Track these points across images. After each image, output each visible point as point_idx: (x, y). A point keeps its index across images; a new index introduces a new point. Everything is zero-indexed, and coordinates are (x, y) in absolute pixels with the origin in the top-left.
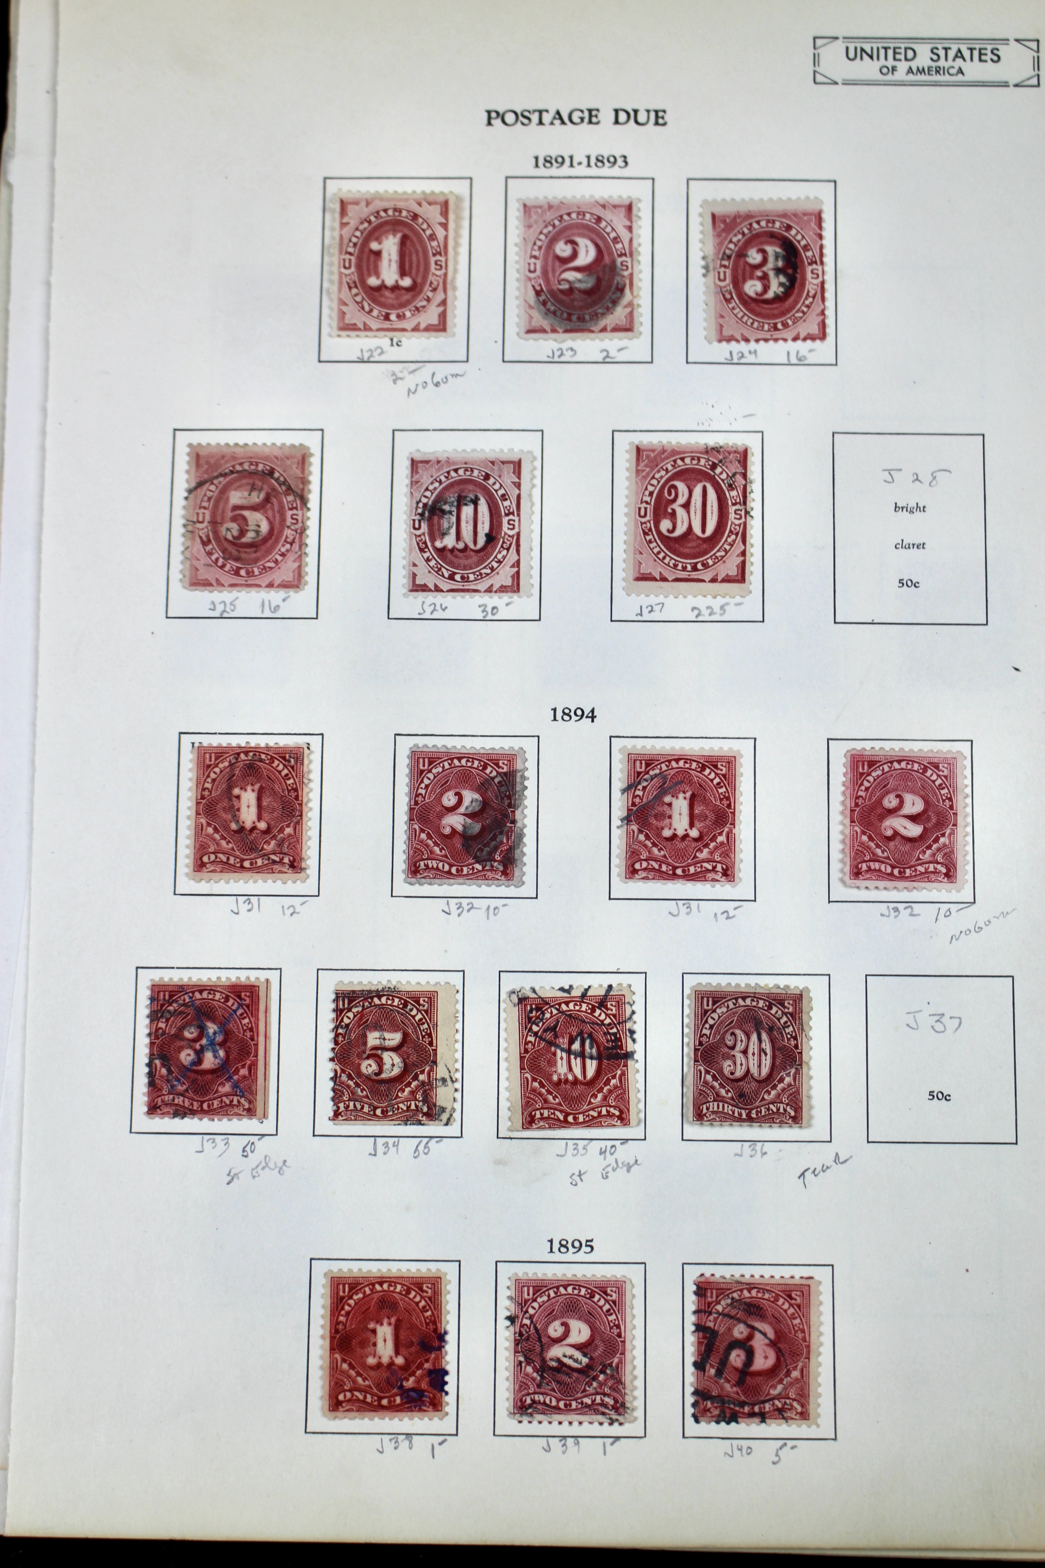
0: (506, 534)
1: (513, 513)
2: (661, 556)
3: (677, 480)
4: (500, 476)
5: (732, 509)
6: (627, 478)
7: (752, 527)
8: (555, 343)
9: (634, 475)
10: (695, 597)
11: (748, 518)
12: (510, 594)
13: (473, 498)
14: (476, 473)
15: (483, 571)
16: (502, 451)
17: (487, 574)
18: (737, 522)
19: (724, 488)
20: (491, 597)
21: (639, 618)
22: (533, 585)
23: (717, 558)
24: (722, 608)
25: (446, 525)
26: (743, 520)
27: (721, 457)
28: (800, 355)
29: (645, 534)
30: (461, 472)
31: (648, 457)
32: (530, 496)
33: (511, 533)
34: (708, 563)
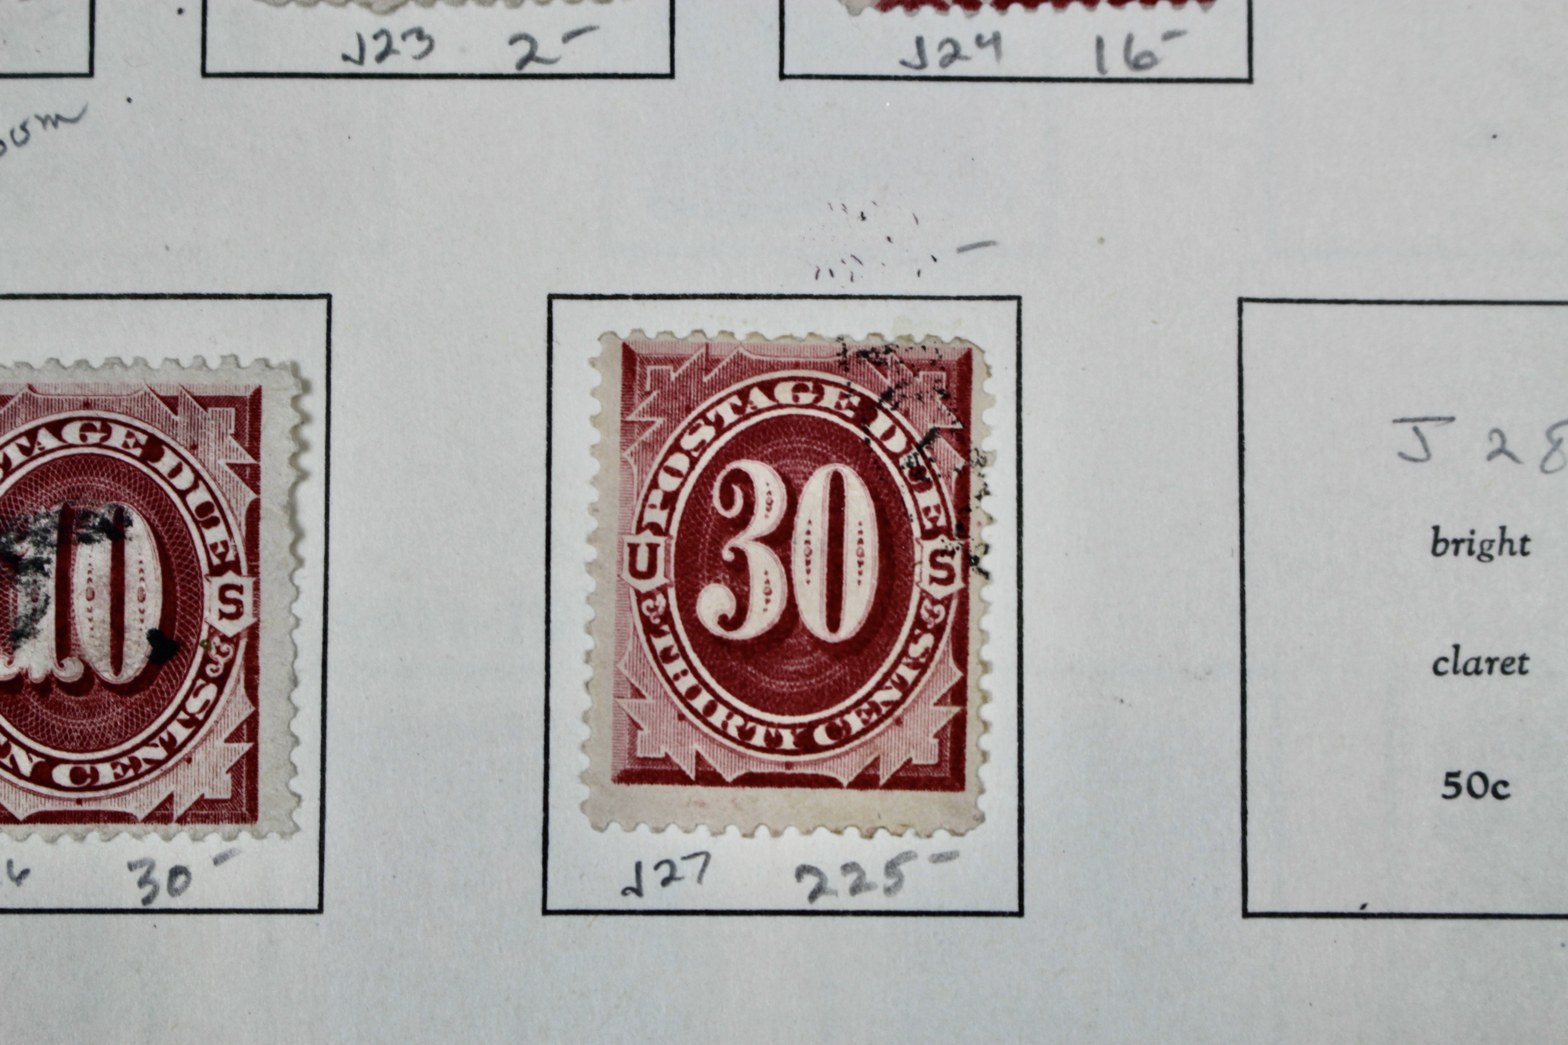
0: (213, 631)
1: (235, 566)
2: (701, 701)
3: (750, 456)
4: (193, 448)
5: (923, 550)
6: (594, 449)
7: (986, 606)
8: (365, 13)
9: (616, 438)
10: (808, 832)
11: (975, 578)
12: (228, 827)
13: (110, 517)
14: (118, 436)
15: (142, 754)
16: (202, 364)
17: (156, 764)
18: (939, 591)
19: (899, 480)
20: (167, 838)
21: (632, 902)
22: (299, 798)
23: (875, 707)
24: (891, 867)
25: (23, 605)
26: (958, 584)
27: (888, 382)
28: (1135, 51)
29: (651, 630)
30: (71, 433)
31: (659, 380)
32: (292, 509)
33: (229, 628)
34: (847, 726)
